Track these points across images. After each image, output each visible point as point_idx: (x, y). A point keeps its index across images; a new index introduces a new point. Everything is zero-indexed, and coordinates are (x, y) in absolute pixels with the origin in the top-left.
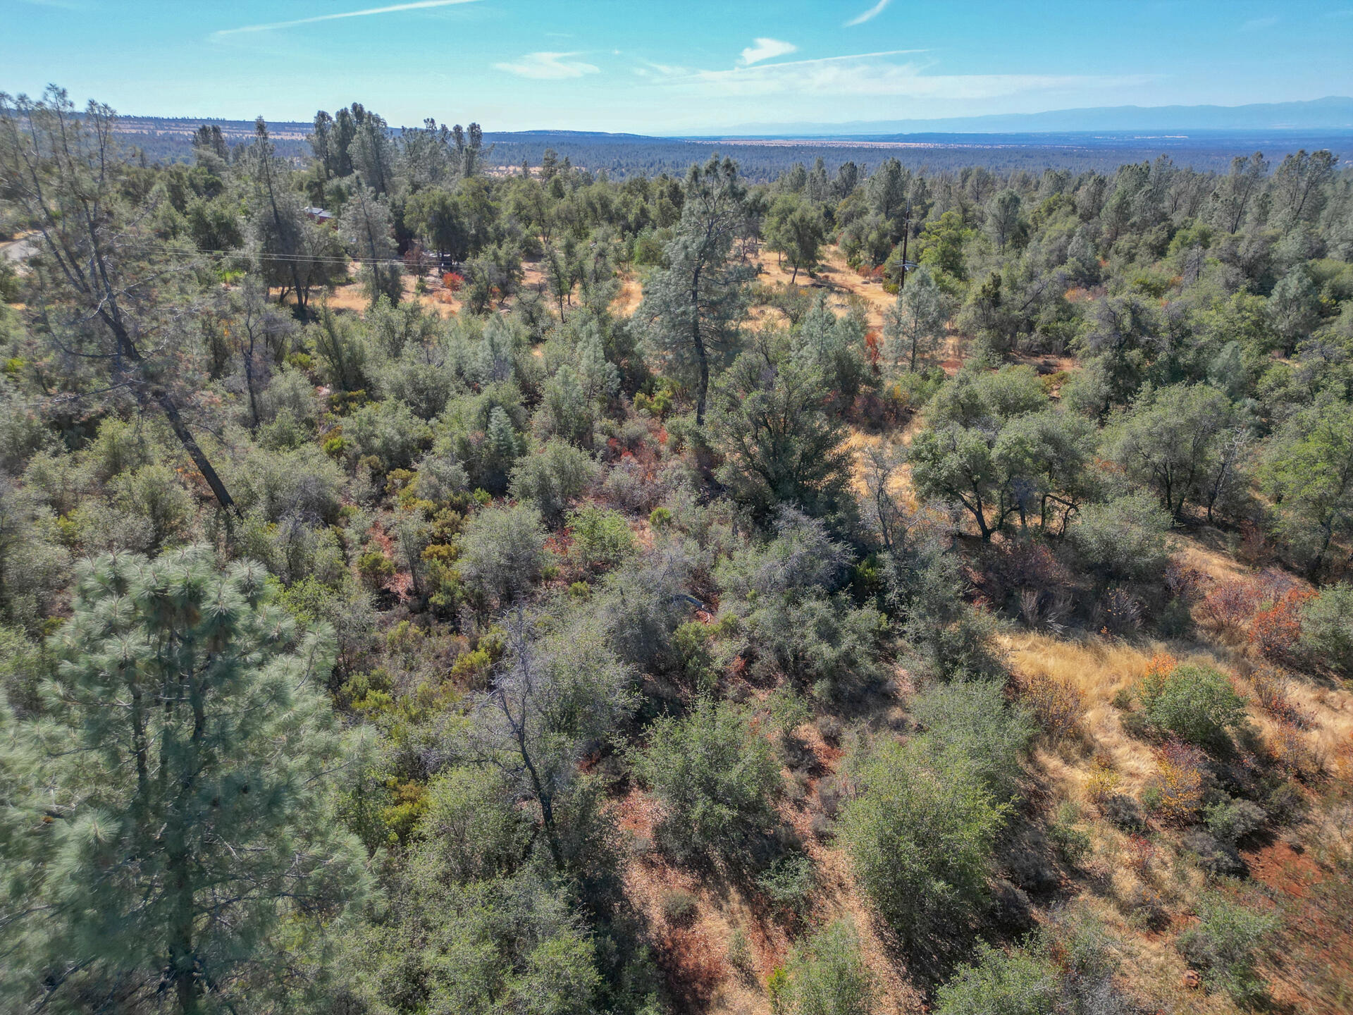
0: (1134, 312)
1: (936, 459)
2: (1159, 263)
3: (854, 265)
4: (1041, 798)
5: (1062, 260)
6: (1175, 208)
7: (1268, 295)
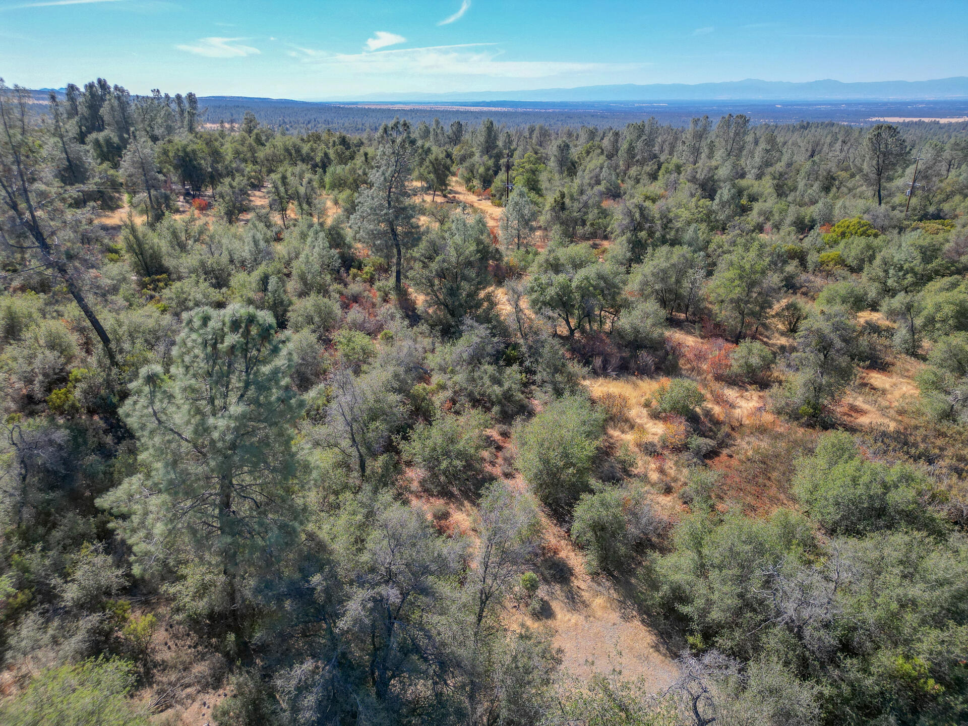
0: (641, 209)
1: (543, 290)
2: (654, 184)
3: (470, 189)
4: (612, 448)
5: (598, 183)
6: (662, 151)
7: (713, 199)
